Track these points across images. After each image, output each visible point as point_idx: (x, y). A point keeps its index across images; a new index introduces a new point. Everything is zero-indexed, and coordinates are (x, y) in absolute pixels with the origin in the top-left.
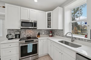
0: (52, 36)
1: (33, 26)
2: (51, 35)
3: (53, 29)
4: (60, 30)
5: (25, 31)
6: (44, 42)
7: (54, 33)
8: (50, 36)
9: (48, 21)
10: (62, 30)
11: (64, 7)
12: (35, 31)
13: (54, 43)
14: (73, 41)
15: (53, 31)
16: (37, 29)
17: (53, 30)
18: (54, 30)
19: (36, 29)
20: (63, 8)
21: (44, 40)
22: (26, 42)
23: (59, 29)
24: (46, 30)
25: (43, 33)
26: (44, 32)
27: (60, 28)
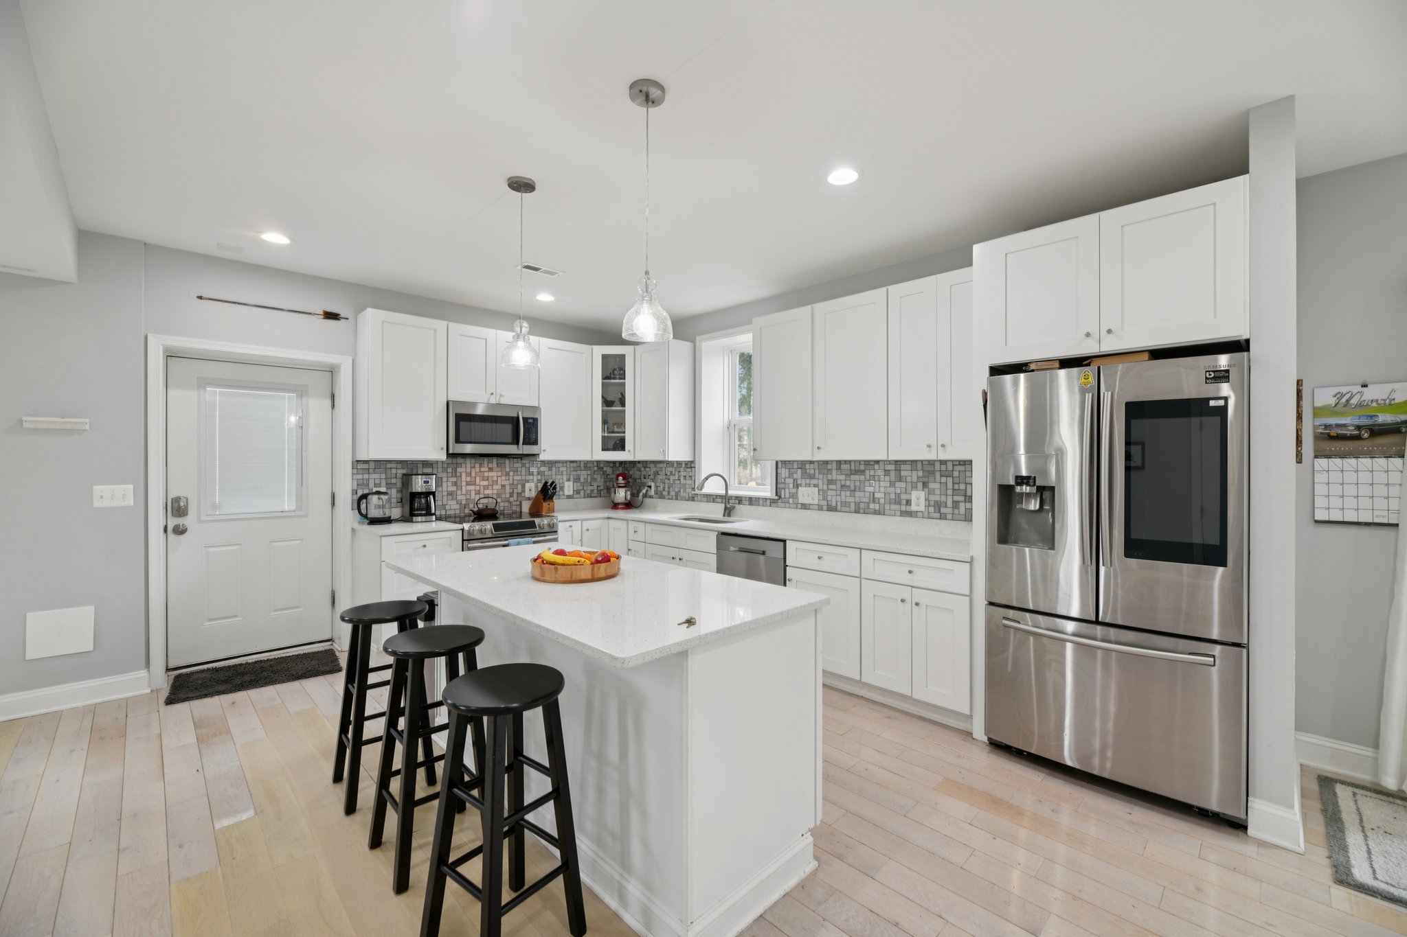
0: (628, 505)
1: (516, 441)
2: (621, 495)
3: (637, 459)
4: (679, 463)
5: (454, 473)
6: (586, 535)
7: (644, 485)
8: (615, 506)
9: (607, 402)
10: (690, 465)
11: (698, 338)
12: (516, 471)
13: (649, 527)
14: (728, 512)
15: (634, 472)
16: (542, 457)
17: (634, 463)
18: (646, 464)
19: (534, 456)
20: (693, 341)
21: (586, 525)
22: (497, 527)
23: (672, 457)
24: (587, 465)
25: (569, 488)
26: (577, 480)
27: (677, 452)
